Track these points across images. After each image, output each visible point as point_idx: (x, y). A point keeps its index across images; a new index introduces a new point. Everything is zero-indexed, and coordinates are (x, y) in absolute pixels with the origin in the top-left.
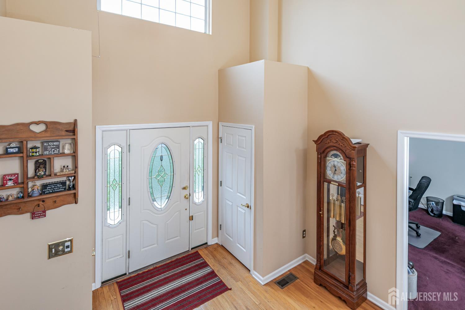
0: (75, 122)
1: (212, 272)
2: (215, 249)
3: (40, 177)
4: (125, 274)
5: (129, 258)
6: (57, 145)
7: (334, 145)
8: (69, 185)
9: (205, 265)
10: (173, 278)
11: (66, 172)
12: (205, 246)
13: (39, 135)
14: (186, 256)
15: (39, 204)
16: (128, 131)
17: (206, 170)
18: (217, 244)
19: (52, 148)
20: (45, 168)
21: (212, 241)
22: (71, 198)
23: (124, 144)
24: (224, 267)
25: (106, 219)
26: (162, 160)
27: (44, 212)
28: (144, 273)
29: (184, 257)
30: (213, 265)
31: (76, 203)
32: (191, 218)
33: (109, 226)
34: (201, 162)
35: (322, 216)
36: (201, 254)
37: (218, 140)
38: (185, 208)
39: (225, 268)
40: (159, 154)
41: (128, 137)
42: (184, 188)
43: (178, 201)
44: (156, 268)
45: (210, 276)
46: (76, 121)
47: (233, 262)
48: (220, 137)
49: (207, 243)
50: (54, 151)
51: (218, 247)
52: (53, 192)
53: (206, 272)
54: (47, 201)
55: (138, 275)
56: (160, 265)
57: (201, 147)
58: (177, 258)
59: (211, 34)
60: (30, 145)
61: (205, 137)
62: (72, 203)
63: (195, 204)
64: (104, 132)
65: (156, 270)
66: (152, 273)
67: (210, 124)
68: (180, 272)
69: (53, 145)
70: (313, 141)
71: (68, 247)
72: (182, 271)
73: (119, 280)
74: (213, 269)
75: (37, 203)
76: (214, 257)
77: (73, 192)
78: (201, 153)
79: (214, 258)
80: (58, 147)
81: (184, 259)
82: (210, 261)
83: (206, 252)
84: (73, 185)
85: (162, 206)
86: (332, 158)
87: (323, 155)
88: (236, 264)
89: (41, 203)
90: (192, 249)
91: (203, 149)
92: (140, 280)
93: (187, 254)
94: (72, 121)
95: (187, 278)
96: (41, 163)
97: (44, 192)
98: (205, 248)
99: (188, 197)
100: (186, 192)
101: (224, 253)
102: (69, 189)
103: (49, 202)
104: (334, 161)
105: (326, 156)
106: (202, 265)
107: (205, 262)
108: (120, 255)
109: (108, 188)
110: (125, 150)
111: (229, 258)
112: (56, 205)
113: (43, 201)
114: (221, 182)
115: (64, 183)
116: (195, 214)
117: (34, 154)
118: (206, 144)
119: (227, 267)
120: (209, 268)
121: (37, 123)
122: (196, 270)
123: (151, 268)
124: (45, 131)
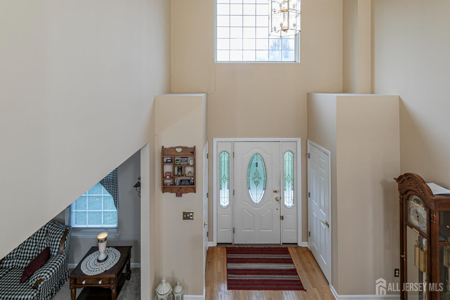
0: (194, 148)
1: (294, 269)
2: (303, 251)
3: (179, 176)
4: (232, 244)
5: (234, 233)
6: (186, 160)
7: (415, 189)
8: (192, 182)
9: (289, 261)
10: (263, 260)
11: (190, 175)
12: (295, 246)
13: (179, 154)
14: (277, 248)
15: (179, 190)
16: (233, 142)
17: (296, 179)
18: (306, 247)
19: (184, 161)
20: (182, 171)
21: (302, 244)
22: (192, 190)
23: (230, 152)
24: (306, 270)
25: (219, 201)
26: (257, 166)
27: (181, 194)
28: (244, 248)
29: (275, 248)
30: (297, 265)
31: (195, 192)
32: (282, 218)
33: (221, 206)
34: (290, 172)
35: (405, 260)
36: (289, 251)
37: (307, 156)
38: (277, 208)
39: (307, 272)
40: (254, 162)
41: (233, 147)
42: (275, 192)
43: (270, 201)
44: (253, 248)
45: (292, 272)
46: (195, 146)
47: (317, 269)
48: (308, 153)
49: (297, 244)
50: (185, 163)
51: (306, 250)
52: (184, 185)
53: (289, 267)
54: (182, 189)
55: (240, 248)
56: (256, 247)
57: (290, 159)
58: (269, 246)
59: (299, 62)
60: (176, 159)
61: (294, 151)
62: (193, 192)
63: (286, 206)
64: (218, 143)
65: (252, 249)
66: (249, 251)
67: (299, 140)
68: (269, 259)
69: (185, 160)
70: (395, 179)
71: (191, 216)
72: (271, 259)
73: (228, 246)
74: (296, 268)
75: (178, 189)
76: (300, 258)
77: (193, 186)
78: (291, 164)
79: (300, 260)
80: (187, 161)
81: (275, 249)
82: (296, 260)
83: (295, 251)
84: (194, 182)
85: (258, 202)
86: (415, 203)
87: (405, 196)
88: (318, 272)
89: (180, 189)
90: (283, 244)
91: (292, 161)
92: (240, 252)
93: (278, 246)
94: (193, 146)
95: (273, 265)
96: (180, 168)
97: (181, 184)
98: (295, 247)
99: (279, 200)
100: (277, 195)
101: (311, 258)
102: (192, 185)
103: (183, 190)
104: (416, 206)
105: (408, 198)
106: (288, 261)
107: (291, 259)
108: (228, 229)
109: (221, 180)
110: (231, 156)
111: (314, 264)
112: (186, 192)
113: (181, 188)
114: (309, 193)
115: (189, 181)
116: (286, 216)
117: (177, 163)
118: (296, 157)
119: (309, 272)
120: (292, 266)
121: (178, 147)
122: (281, 263)
123: (249, 246)
124: (181, 152)
